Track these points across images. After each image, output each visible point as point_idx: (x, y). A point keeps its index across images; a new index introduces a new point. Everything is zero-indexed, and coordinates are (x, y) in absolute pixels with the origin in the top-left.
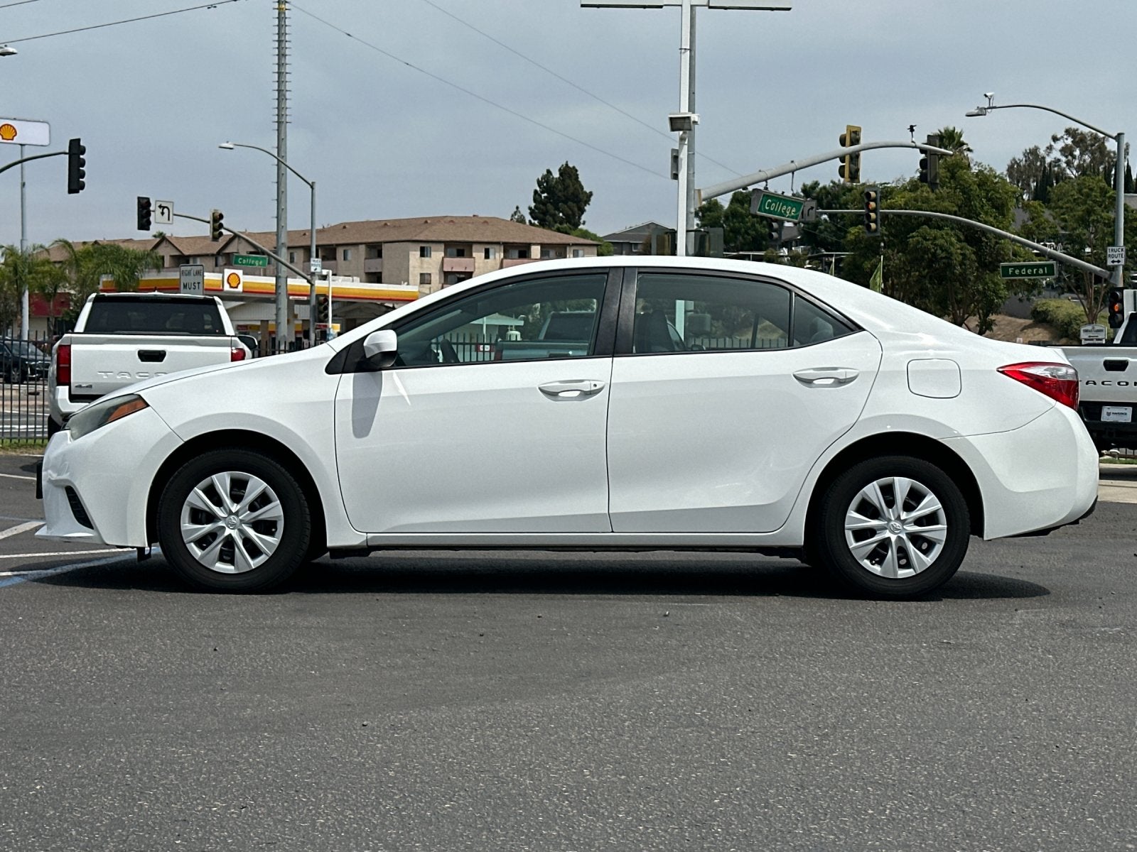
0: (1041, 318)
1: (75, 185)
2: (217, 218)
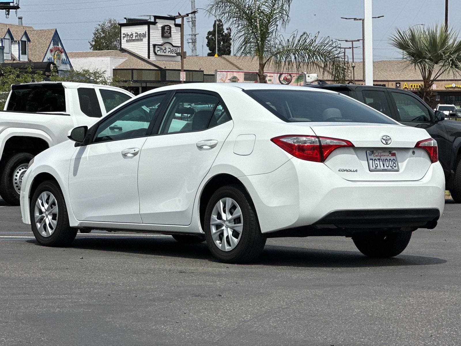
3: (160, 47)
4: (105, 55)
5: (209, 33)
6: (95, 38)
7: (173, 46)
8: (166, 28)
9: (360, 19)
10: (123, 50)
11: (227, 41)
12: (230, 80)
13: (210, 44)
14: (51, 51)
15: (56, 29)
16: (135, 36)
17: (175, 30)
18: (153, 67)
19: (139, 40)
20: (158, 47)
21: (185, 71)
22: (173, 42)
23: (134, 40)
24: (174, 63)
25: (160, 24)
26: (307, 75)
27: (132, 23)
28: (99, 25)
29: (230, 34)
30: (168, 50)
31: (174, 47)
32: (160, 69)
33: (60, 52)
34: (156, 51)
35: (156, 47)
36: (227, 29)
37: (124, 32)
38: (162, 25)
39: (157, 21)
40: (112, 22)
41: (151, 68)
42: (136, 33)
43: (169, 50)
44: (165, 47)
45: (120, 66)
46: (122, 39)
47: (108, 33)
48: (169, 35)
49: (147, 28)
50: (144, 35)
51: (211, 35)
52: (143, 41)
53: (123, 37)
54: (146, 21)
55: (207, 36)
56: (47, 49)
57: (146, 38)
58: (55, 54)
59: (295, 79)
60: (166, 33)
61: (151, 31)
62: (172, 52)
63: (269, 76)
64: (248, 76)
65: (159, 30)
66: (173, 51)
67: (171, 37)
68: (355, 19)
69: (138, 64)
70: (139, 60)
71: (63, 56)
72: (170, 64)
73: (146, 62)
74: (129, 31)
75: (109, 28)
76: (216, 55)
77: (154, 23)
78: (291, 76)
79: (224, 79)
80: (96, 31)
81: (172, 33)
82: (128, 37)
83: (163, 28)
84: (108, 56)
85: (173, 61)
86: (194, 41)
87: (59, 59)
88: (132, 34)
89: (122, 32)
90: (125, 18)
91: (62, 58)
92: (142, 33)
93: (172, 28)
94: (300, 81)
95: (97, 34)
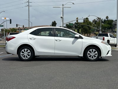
0: (95, 34)
1: (11, 23)
2: (23, 26)
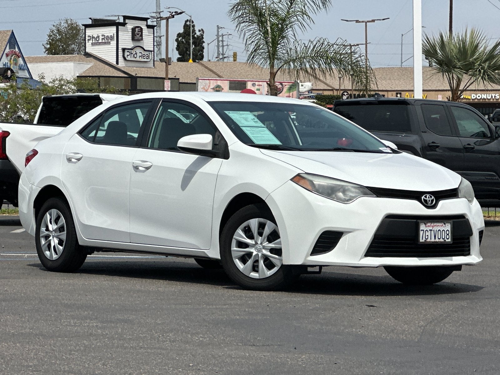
3: (130, 51)
4: (67, 60)
5: (179, 35)
6: (50, 41)
7: (144, 50)
8: (137, 30)
9: (363, 22)
10: (88, 55)
11: (199, 44)
12: (213, 89)
13: (179, 48)
14: (7, 55)
15: (13, 30)
16: (102, 38)
17: (147, 32)
18: (122, 74)
19: (106, 43)
20: (128, 52)
21: (169, 79)
22: (145, 46)
23: (100, 44)
24: (146, 69)
25: (131, 24)
26: (300, 84)
27: (98, 23)
28: (54, 26)
29: (202, 35)
30: (139, 54)
31: (146, 52)
32: (131, 76)
33: (17, 57)
34: (126, 56)
35: (126, 51)
36: (199, 31)
37: (90, 33)
38: (132, 27)
39: (126, 22)
40: (69, 22)
41: (120, 76)
42: (103, 35)
43: (141, 55)
44: (135, 51)
45: (84, 72)
46: (87, 42)
47: (65, 34)
48: (140, 37)
49: (116, 29)
50: (112, 38)
51: (181, 38)
52: (111, 44)
53: (88, 39)
54: (114, 22)
55: (176, 38)
56: (3, 52)
57: (114, 41)
58: (11, 59)
59: (287, 89)
60: (136, 35)
61: (120, 33)
62: (143, 57)
63: (257, 85)
64: (233, 85)
65: (128, 32)
66: (145, 56)
67: (142, 39)
68: (357, 21)
69: (105, 71)
70: (107, 66)
71: (21, 61)
72: (142, 71)
73: (114, 68)
74: (95, 33)
75: (65, 29)
76: (191, 61)
77: (124, 24)
78: (282, 85)
79: (206, 88)
80: (50, 33)
81: (143, 36)
82: (94, 39)
83: (133, 30)
84: (71, 61)
85: (145, 67)
86: (158, 44)
87: (16, 64)
88: (98, 37)
89: (87, 34)
90: (90, 18)
91: (19, 63)
92: (109, 35)
93: (143, 30)
94: (292, 91)
95: (52, 35)
